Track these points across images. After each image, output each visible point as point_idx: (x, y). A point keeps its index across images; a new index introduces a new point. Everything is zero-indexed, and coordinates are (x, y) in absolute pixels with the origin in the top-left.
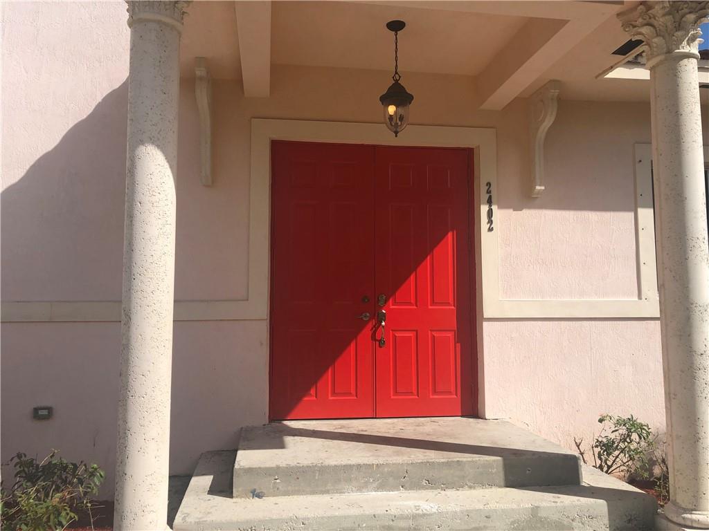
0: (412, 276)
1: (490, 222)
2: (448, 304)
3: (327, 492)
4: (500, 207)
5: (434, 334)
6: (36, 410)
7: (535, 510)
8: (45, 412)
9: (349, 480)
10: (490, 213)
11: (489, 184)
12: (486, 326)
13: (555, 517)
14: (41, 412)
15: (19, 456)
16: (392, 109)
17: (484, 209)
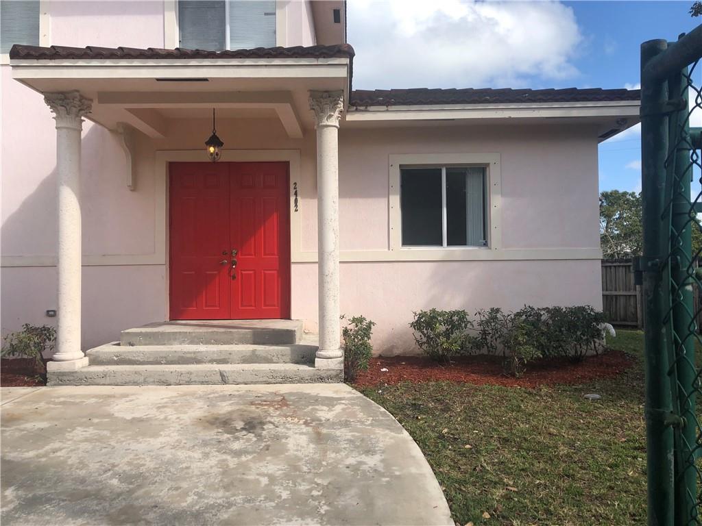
0: (253, 239)
1: (296, 206)
2: (273, 254)
3: (164, 344)
4: (302, 198)
5: (266, 272)
6: (48, 311)
7: (254, 351)
8: (52, 313)
9: (175, 339)
10: (296, 201)
11: (295, 184)
12: (293, 267)
13: (264, 355)
14: (50, 313)
15: (26, 325)
16: (212, 149)
17: (292, 199)
